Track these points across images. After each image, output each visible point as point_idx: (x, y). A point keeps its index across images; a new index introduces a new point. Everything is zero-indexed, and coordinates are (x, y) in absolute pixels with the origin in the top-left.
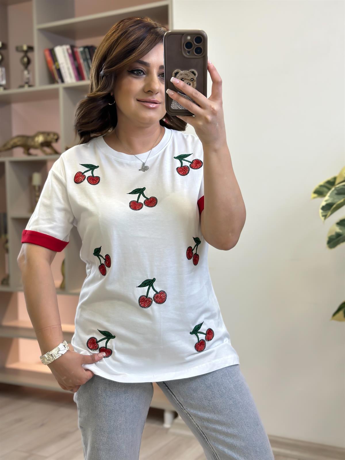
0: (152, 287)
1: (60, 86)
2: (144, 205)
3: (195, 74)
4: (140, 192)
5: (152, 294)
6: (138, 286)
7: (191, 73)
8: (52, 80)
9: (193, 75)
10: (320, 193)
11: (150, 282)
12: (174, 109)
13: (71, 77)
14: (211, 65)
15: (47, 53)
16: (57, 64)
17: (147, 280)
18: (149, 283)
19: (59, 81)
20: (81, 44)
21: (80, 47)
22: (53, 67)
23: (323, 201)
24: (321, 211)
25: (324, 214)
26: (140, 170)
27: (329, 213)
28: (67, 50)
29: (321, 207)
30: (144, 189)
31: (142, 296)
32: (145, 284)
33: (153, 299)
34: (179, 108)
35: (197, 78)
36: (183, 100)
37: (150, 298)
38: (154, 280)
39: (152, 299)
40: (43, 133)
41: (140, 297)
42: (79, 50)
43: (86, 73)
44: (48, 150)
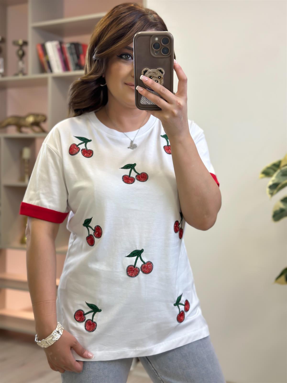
0: (140, 257)
1: (49, 76)
2: (135, 179)
3: (162, 73)
4: (131, 167)
5: (139, 264)
6: (127, 256)
7: (159, 71)
8: (43, 70)
9: (160, 73)
11: (138, 252)
12: (143, 104)
13: (58, 68)
14: (177, 64)
15: (39, 48)
16: (47, 56)
17: (135, 251)
18: (137, 253)
19: (48, 71)
20: (68, 41)
21: (67, 43)
22: (44, 60)
26: (129, 148)
28: (57, 45)
30: (135, 165)
31: (130, 266)
32: (134, 254)
33: (140, 269)
34: (148, 103)
36: (152, 96)
37: (137, 268)
38: (142, 251)
39: (139, 269)
40: (33, 114)
41: (128, 267)
42: (66, 46)
43: (71, 65)
44: (37, 129)
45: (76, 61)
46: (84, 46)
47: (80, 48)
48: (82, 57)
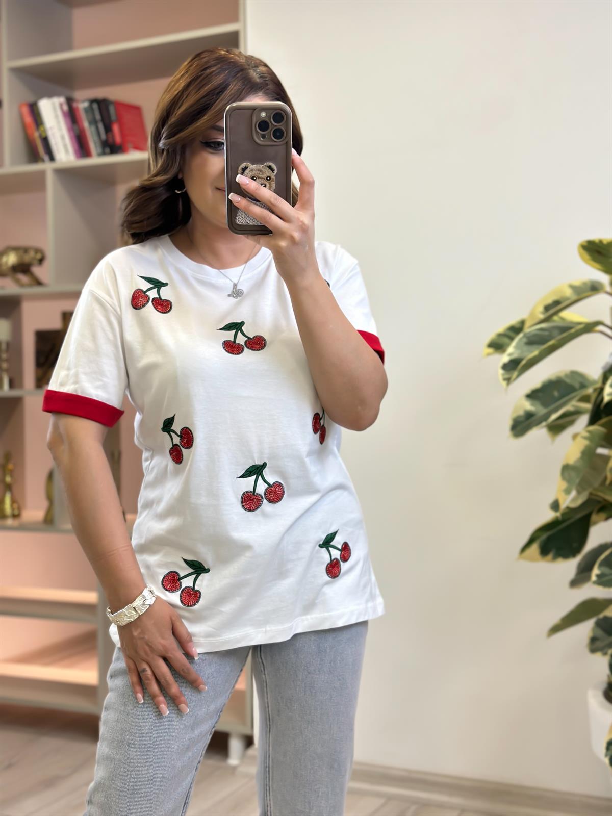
0: (261, 477)
1: (47, 167)
2: (245, 347)
3: (273, 170)
4: (237, 327)
5: (261, 488)
6: (239, 476)
7: (268, 168)
8: (33, 156)
9: (270, 171)
10: (497, 346)
11: (257, 469)
12: (240, 224)
13: (67, 151)
15: (25, 110)
16: (42, 129)
17: (253, 466)
18: (256, 471)
19: (46, 158)
20: (83, 96)
21: (83, 101)
22: (36, 135)
23: (504, 357)
24: (501, 372)
25: (507, 376)
26: (229, 296)
27: (515, 374)
28: (61, 105)
29: (501, 364)
30: (242, 323)
31: (247, 492)
32: (251, 472)
33: (264, 497)
34: (249, 222)
35: (275, 176)
36: (256, 209)
37: (258, 494)
38: (264, 465)
39: (261, 496)
40: (16, 249)
41: (244, 494)
42: (81, 106)
43: (93, 145)
44: (24, 278)
45: (103, 136)
46: (119, 105)
47: (112, 109)
48: (116, 128)
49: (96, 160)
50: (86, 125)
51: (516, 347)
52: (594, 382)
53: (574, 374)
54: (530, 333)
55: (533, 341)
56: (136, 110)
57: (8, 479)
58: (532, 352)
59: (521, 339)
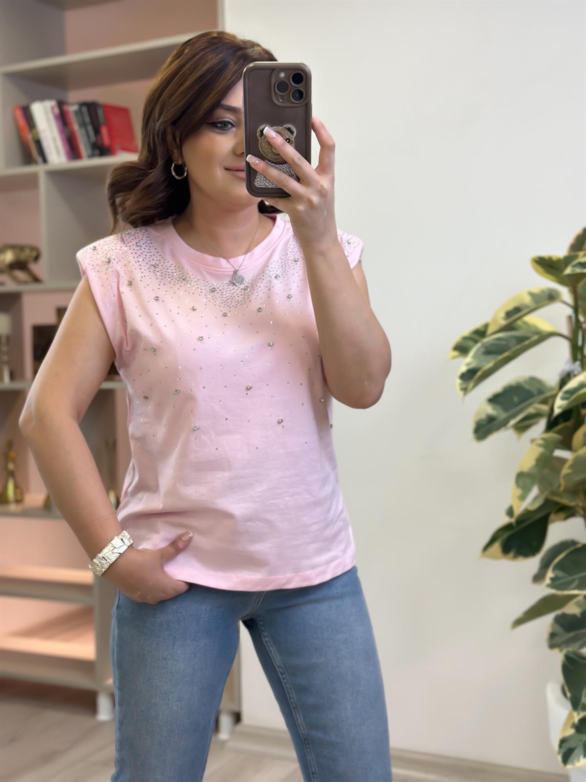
1: (39, 169)
3: (292, 133)
7: (287, 130)
8: (28, 159)
9: (289, 133)
10: (462, 349)
12: (259, 187)
13: (58, 153)
15: (19, 114)
16: (35, 131)
19: (39, 159)
20: (76, 97)
21: (73, 104)
22: (29, 137)
23: (464, 364)
24: (458, 381)
25: (464, 386)
27: (471, 384)
28: (52, 108)
29: (459, 373)
34: (268, 185)
35: (295, 138)
36: (274, 172)
40: (13, 247)
42: (72, 109)
43: (83, 148)
44: (21, 275)
45: (93, 138)
46: (108, 108)
47: (100, 112)
48: (104, 131)
49: (87, 162)
50: (76, 127)
51: (474, 357)
52: (551, 389)
53: (533, 380)
54: (487, 343)
55: (489, 351)
56: (124, 112)
57: (11, 466)
58: (489, 362)
59: (479, 349)
